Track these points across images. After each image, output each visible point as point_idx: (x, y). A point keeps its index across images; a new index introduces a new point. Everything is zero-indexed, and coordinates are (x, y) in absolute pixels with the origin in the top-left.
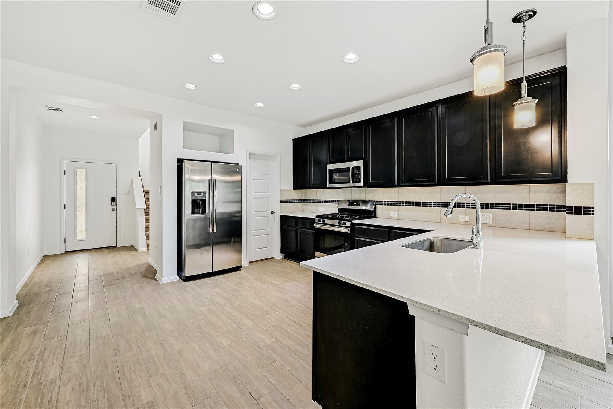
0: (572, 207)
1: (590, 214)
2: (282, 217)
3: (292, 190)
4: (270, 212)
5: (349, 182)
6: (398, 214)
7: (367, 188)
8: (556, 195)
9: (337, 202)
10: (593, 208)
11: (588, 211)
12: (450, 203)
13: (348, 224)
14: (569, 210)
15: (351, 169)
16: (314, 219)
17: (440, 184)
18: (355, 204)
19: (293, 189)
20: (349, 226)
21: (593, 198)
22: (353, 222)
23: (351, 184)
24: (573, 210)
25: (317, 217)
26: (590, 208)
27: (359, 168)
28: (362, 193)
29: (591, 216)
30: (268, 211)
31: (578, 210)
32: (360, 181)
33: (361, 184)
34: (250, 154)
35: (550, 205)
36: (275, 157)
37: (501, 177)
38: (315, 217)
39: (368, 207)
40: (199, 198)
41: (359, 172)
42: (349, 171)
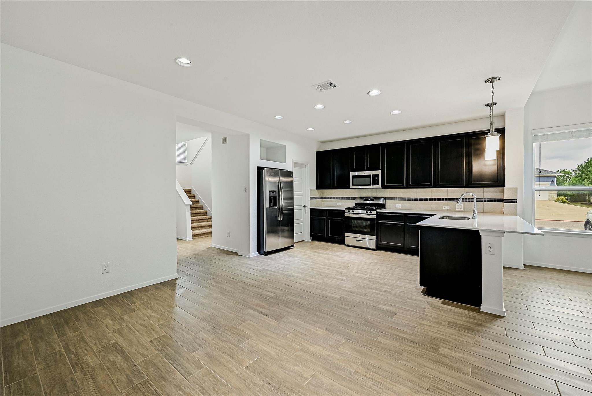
0: (507, 200)
1: (515, 203)
2: (311, 210)
3: (315, 190)
4: (303, 206)
5: (370, 185)
6: (402, 206)
7: (383, 189)
8: (497, 193)
9: (354, 198)
10: (517, 200)
11: (514, 201)
12: (459, 199)
13: (374, 212)
14: (506, 201)
15: (372, 176)
16: (344, 210)
17: (435, 187)
18: (369, 199)
19: (317, 189)
20: (375, 214)
21: (517, 195)
22: (377, 211)
23: (372, 186)
24: (507, 201)
25: (346, 209)
26: (515, 200)
27: (378, 175)
28: (374, 192)
29: (516, 203)
30: (302, 205)
31: (510, 201)
32: (378, 184)
33: (379, 186)
34: (294, 163)
35: (494, 199)
36: (306, 165)
37: (471, 184)
38: (345, 209)
39: (381, 202)
40: (273, 195)
41: (377, 178)
42: (370, 177)
